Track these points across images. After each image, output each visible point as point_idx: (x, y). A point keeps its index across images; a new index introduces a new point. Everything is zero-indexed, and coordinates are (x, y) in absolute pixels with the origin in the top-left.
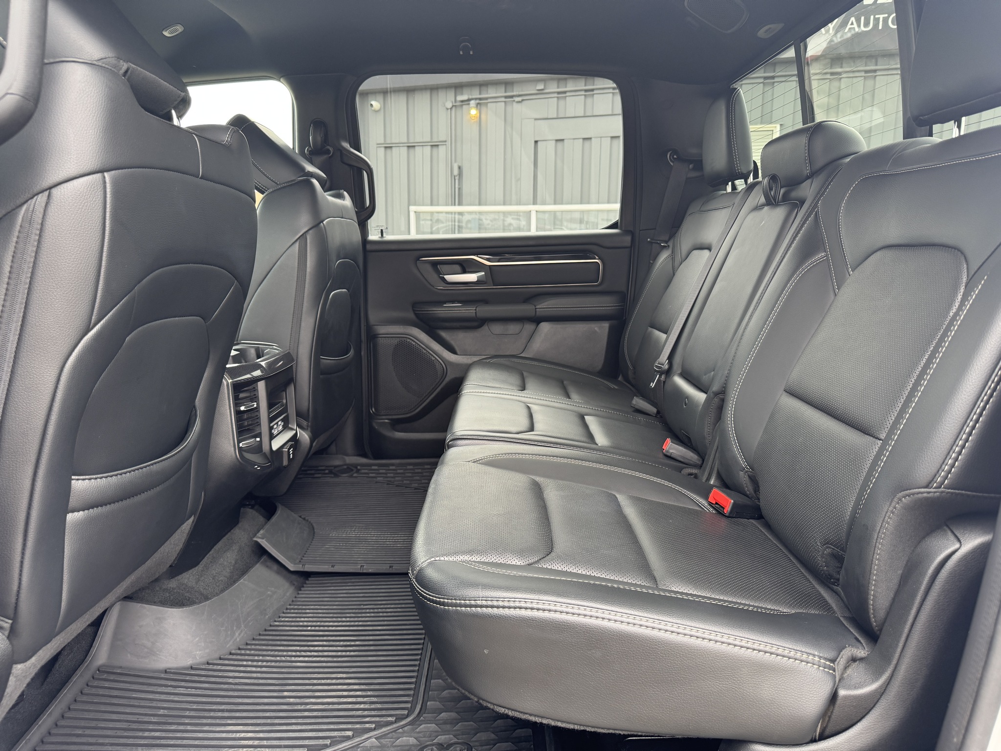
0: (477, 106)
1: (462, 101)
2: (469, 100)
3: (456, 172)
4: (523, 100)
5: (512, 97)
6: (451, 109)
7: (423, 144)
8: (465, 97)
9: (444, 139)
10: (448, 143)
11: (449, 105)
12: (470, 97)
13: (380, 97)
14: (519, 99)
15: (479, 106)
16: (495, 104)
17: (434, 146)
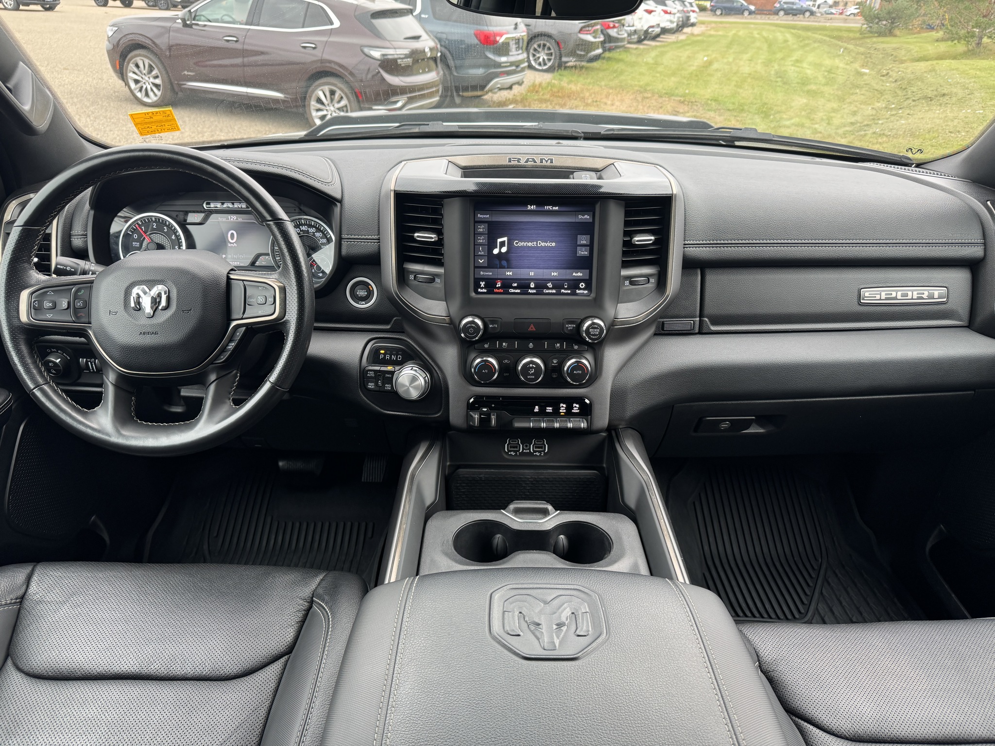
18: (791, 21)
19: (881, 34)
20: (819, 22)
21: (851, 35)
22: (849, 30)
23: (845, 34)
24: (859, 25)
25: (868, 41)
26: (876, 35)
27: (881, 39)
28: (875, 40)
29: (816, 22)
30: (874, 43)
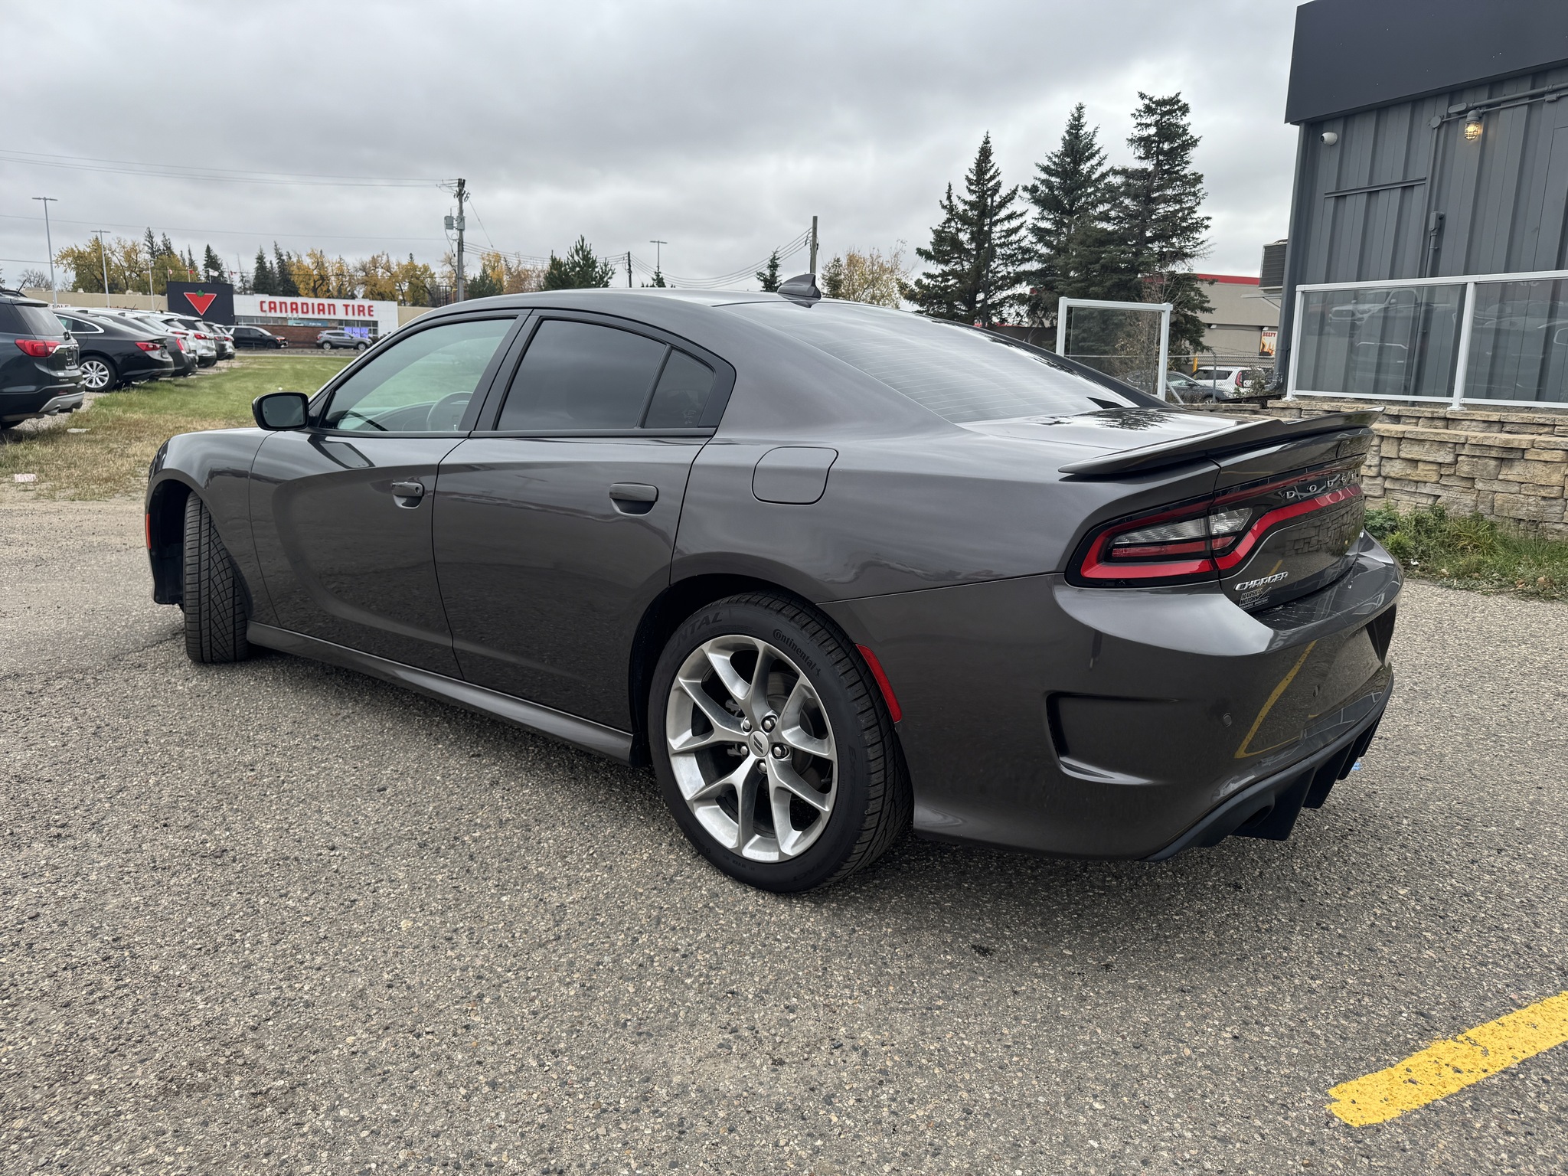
0: (1480, 118)
1: (1459, 113)
2: (1467, 111)
3: (1432, 225)
4: (1559, 98)
5: (1542, 94)
6: (1439, 128)
7: (1390, 188)
8: (1462, 107)
9: (1423, 177)
10: (1429, 180)
11: (1436, 122)
12: (1471, 105)
13: (1340, 126)
14: (1554, 97)
15: (1484, 117)
16: (1511, 110)
17: (1407, 188)
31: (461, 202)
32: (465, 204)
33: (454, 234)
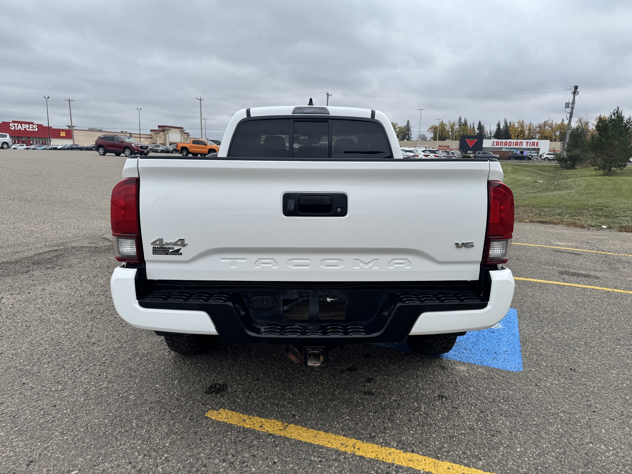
18: (519, 163)
19: (568, 168)
20: (535, 163)
21: (552, 169)
22: (550, 167)
23: (548, 169)
24: (554, 164)
25: (559, 171)
26: (564, 169)
27: (566, 171)
28: (563, 171)
29: (533, 163)
30: (563, 172)
31: (574, 96)
32: (576, 97)
33: (569, 110)
